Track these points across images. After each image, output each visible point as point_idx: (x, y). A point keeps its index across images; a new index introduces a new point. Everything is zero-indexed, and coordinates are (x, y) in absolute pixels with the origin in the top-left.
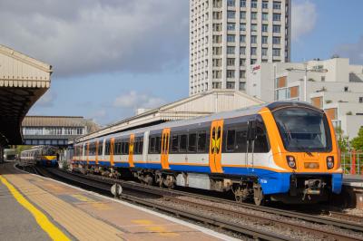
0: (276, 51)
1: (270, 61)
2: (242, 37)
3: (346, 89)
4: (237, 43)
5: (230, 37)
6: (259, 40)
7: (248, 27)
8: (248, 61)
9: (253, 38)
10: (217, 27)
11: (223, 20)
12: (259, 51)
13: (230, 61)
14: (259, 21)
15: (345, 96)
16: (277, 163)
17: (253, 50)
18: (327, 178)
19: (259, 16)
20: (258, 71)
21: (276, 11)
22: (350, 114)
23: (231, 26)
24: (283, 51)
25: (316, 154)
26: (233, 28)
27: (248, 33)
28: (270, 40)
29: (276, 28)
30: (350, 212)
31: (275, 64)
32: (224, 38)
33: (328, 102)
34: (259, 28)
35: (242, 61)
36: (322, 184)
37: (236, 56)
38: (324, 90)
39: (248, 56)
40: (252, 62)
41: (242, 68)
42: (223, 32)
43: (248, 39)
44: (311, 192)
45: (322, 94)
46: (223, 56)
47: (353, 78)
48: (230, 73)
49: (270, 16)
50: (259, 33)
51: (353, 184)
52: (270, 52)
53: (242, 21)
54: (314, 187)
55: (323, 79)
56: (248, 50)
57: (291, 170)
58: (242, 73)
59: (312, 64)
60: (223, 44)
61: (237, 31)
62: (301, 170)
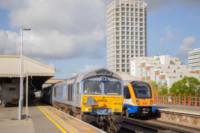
0: (141, 52)
1: (139, 56)
2: (128, 46)
3: (169, 67)
4: (126, 49)
5: (123, 46)
6: (134, 47)
7: (130, 43)
8: (130, 56)
9: (132, 47)
10: (118, 42)
11: (120, 40)
12: (135, 52)
13: (123, 56)
14: (134, 40)
15: (168, 70)
16: (133, 103)
17: (132, 51)
18: (150, 108)
19: (134, 38)
20: (134, 60)
21: (141, 36)
22: (170, 77)
23: (123, 42)
24: (144, 52)
25: (146, 99)
26: (124, 43)
27: (130, 45)
28: (139, 47)
29: (141, 43)
30: (159, 119)
31: (141, 57)
32: (121, 47)
33: (162, 72)
34: (134, 43)
35: (128, 56)
36: (149, 110)
37: (126, 54)
38: (160, 68)
39: (130, 54)
40: (132, 56)
41: (128, 59)
42: (120, 45)
43: (130, 47)
44: (145, 112)
45: (159, 69)
46: (120, 54)
47: (172, 63)
48: (123, 61)
49: (139, 38)
50: (134, 45)
51: (159, 110)
52: (139, 52)
53: (128, 40)
54: (146, 111)
55: (160, 63)
56: (130, 52)
57: (138, 105)
58: (128, 60)
59: (156, 57)
60: (120, 49)
61: (125, 44)
62: (141, 105)
